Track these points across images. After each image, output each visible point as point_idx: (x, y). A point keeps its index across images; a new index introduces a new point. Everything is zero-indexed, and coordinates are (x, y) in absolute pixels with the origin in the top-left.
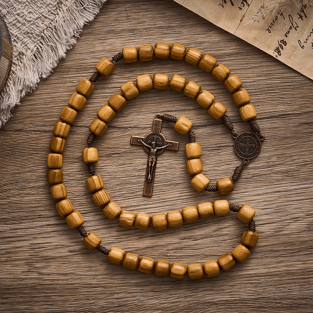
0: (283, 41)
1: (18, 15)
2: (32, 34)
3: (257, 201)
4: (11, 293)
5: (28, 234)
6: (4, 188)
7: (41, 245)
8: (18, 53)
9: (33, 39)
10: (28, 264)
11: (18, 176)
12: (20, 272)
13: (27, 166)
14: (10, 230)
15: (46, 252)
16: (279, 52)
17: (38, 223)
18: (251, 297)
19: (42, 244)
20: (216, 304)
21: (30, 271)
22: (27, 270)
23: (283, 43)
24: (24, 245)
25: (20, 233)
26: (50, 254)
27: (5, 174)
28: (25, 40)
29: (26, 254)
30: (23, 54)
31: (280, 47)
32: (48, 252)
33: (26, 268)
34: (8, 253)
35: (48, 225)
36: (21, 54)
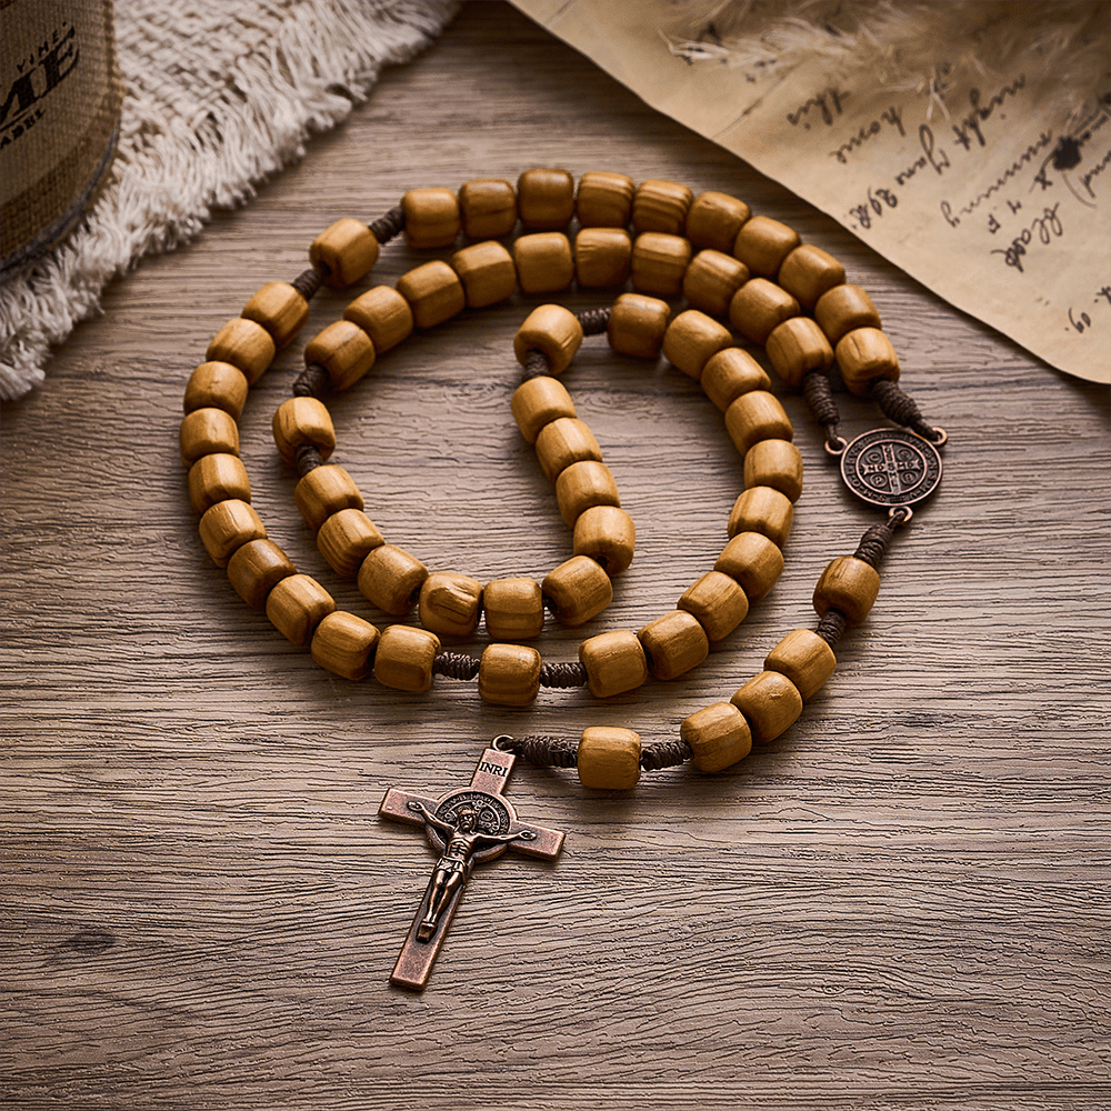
0: (886, 192)
1: (149, 18)
2: (193, 72)
3: (968, 623)
5: (88, 679)
6: (11, 538)
7: (134, 717)
8: (137, 125)
9: (195, 88)
10: (75, 770)
11: (70, 508)
12: (41, 794)
13: (108, 478)
14: (20, 665)
15: (150, 738)
16: (865, 220)
17: (128, 648)
18: (934, 915)
19: (138, 714)
20: (796, 930)
21: (81, 793)
22: (71, 790)
23: (886, 199)
24: (67, 712)
25: (54, 676)
26: (164, 743)
27: (21, 498)
28: (167, 90)
29: (71, 740)
30: (157, 131)
31: (873, 206)
32: (159, 738)
33: (63, 782)
34: (5, 734)
35: (166, 658)
36: (149, 129)
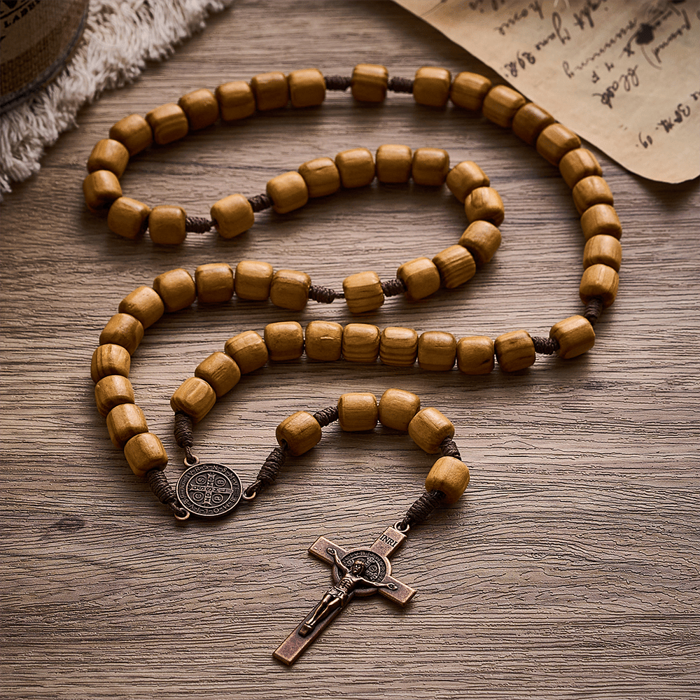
0: (529, 54)
3: (624, 323)
4: (11, 472)
5: (68, 358)
6: (19, 269)
8: (99, 8)
10: (59, 416)
11: (57, 250)
12: (38, 431)
14: (25, 349)
16: (514, 70)
18: (602, 509)
20: (515, 518)
21: (63, 430)
22: (57, 428)
23: (528, 58)
24: (55, 379)
25: (46, 356)
27: (26, 244)
29: (57, 397)
30: (112, 11)
31: (520, 63)
33: (52, 424)
34: (15, 393)
36: (107, 10)
